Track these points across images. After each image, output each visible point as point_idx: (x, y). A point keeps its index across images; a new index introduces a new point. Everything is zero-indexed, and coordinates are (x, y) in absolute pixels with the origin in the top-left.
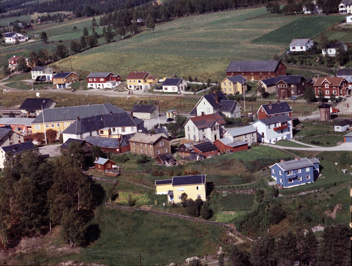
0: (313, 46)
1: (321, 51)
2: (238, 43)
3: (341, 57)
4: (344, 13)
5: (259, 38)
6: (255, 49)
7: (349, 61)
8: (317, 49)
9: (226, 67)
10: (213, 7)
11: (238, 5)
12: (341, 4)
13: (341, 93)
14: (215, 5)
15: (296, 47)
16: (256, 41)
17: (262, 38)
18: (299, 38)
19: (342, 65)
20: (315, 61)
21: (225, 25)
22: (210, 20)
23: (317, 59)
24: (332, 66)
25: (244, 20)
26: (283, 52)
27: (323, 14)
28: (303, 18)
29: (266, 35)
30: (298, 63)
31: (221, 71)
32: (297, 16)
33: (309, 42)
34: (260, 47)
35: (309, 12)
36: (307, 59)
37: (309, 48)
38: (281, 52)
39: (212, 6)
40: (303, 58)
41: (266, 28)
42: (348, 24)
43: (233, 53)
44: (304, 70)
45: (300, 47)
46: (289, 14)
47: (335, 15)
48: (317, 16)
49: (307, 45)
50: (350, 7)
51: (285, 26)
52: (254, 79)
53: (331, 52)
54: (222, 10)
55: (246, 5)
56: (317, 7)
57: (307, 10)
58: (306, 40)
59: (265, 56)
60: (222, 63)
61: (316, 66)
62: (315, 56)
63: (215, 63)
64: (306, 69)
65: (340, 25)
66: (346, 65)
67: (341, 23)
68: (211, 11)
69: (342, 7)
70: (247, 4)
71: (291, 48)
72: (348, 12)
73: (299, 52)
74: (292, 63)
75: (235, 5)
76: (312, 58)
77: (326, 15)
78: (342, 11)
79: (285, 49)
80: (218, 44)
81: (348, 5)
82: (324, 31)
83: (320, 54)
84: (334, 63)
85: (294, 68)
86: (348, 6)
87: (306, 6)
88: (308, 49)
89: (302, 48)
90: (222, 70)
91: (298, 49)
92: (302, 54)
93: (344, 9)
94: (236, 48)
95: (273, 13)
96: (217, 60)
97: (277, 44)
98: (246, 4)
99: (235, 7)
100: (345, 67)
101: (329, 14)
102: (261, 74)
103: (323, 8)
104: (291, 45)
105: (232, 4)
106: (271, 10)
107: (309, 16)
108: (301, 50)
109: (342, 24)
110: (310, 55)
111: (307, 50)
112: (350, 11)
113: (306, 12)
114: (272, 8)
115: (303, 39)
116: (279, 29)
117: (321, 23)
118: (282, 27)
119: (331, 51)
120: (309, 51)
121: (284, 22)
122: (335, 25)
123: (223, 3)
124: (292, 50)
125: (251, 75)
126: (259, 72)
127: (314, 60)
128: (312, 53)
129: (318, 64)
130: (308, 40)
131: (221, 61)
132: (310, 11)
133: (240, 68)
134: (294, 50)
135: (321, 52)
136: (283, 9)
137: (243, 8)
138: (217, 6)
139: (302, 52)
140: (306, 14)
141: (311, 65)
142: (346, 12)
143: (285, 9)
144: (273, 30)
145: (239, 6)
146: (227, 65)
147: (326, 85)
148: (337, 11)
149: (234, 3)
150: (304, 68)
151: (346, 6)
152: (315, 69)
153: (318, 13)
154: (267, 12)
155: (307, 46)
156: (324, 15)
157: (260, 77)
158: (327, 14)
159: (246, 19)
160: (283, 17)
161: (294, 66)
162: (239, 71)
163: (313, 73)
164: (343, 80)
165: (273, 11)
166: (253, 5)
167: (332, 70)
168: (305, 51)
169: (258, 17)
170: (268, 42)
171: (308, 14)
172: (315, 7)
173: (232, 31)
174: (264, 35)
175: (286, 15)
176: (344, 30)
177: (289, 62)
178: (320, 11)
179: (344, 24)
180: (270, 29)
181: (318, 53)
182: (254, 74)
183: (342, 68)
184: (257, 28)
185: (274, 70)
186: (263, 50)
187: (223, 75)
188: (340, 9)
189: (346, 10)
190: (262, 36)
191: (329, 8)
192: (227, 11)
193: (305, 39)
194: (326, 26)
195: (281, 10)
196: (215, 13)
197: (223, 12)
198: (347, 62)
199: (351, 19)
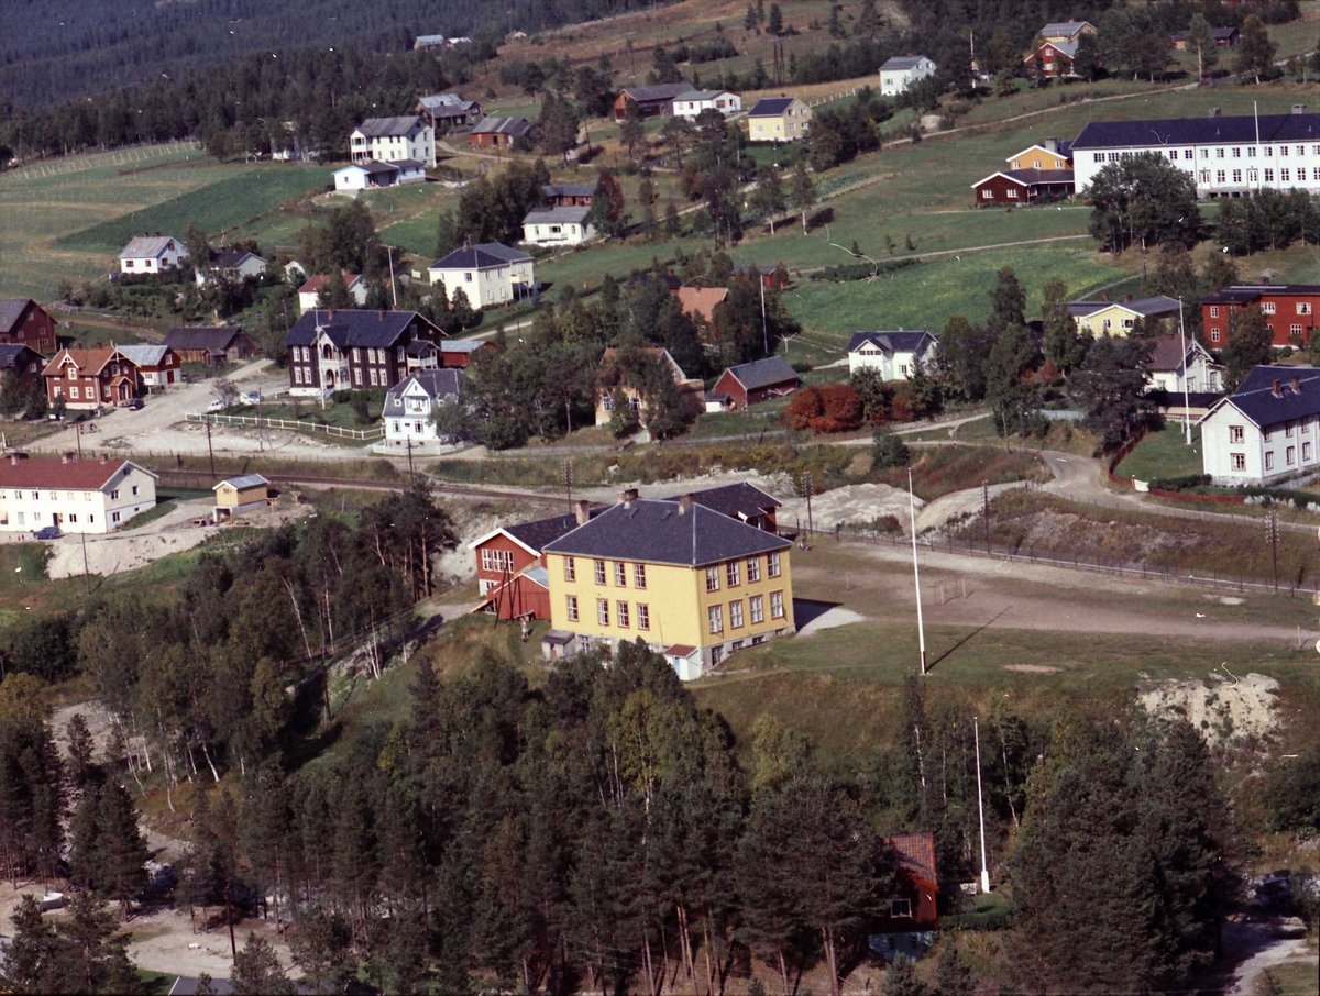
0: (184, 259)
1: (195, 273)
2: (18, 247)
4: (365, 161)
5: (83, 232)
12: (357, 134)
13: (108, 395)
15: (136, 261)
16: (66, 242)
18: (148, 235)
23: (176, 297)
27: (312, 161)
30: (124, 309)
32: (249, 165)
33: (170, 246)
35: (285, 156)
36: (151, 298)
37: (169, 265)
40: (142, 294)
42: (338, 194)
45: (143, 261)
48: (291, 169)
49: (163, 257)
50: (379, 141)
51: (180, 198)
57: (279, 149)
58: (163, 241)
61: (159, 317)
64: (130, 325)
65: (319, 196)
69: (359, 141)
71: (123, 263)
72: (376, 157)
74: (107, 308)
78: (359, 155)
81: (375, 136)
82: (261, 215)
86: (375, 140)
87: (275, 137)
88: (166, 268)
89: (149, 264)
91: (139, 267)
92: (144, 282)
93: (362, 148)
104: (123, 255)
108: (145, 270)
111: (162, 271)
112: (380, 153)
113: (276, 156)
115: (155, 238)
120: (167, 274)
122: (301, 198)
124: (125, 269)
130: (168, 239)
132: (287, 152)
134: (130, 270)
135: (195, 279)
140: (274, 161)
142: (371, 156)
144: (141, 208)
147: (69, 370)
148: (346, 155)
150: (126, 323)
151: (370, 139)
152: (150, 327)
155: (164, 260)
163: (138, 338)
164: (115, 357)
170: (93, 246)
171: (280, 161)
175: (227, 162)
177: (101, 305)
180: (136, 206)
185: (7, 328)
186: (60, 269)
188: (355, 149)
189: (371, 152)
191: (325, 146)
193: (162, 238)
194: (277, 198)
198: (245, 309)
199: (346, 179)
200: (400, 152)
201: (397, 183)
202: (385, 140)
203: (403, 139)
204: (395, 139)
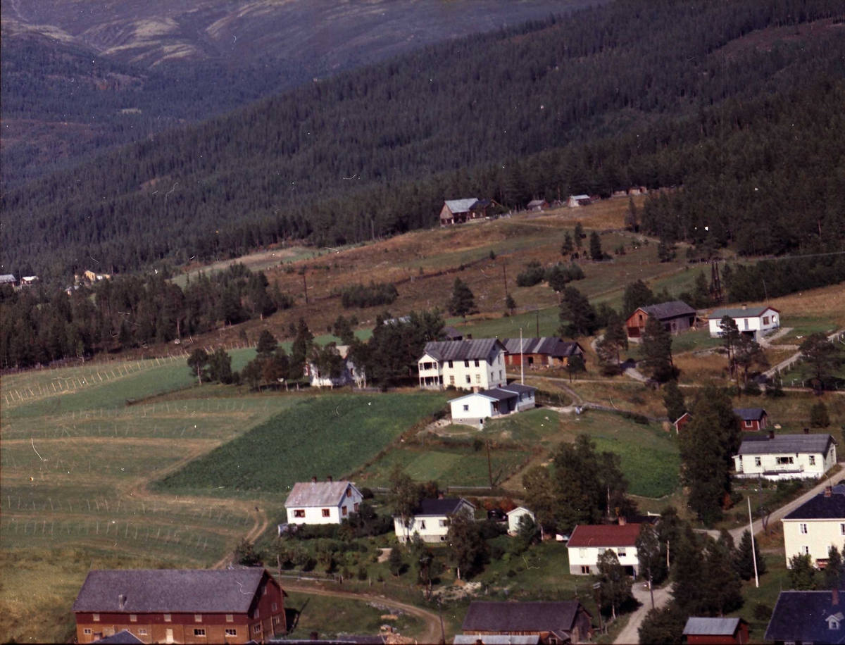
0: (360, 506)
1: (392, 522)
2: (105, 492)
3: (466, 552)
4: (434, 386)
5: (177, 474)
6: (167, 515)
7: (489, 563)
8: (375, 516)
9: (71, 587)
10: (19, 355)
11: (94, 346)
12: (426, 359)
14: (25, 349)
15: (307, 510)
16: (168, 484)
17: (186, 471)
18: (316, 479)
19: (468, 576)
20: (376, 560)
21: (60, 420)
22: (10, 400)
23: (380, 553)
24: (437, 582)
25: (121, 406)
26: (261, 525)
27: (370, 388)
28: (308, 402)
29: (198, 462)
30: (321, 569)
31: (54, 601)
32: (290, 393)
33: (348, 491)
34: (184, 508)
35: (328, 382)
36: (348, 554)
37: (351, 513)
38: (256, 527)
39: (17, 352)
40: (335, 550)
41: (195, 435)
42: (455, 423)
43: (92, 529)
44: (343, 596)
45: (319, 511)
46: (264, 387)
47: (409, 391)
48: (353, 397)
49: (343, 505)
50: (451, 366)
51: (255, 431)
52: (175, 638)
53: (423, 526)
54: (46, 363)
55: (116, 347)
56: (350, 365)
57: (320, 375)
58: (338, 487)
59: (203, 540)
60: (54, 569)
61: (381, 580)
62: (373, 543)
63: (30, 569)
64: (348, 591)
65: (432, 425)
66: (483, 575)
67: (434, 421)
68: (11, 365)
69: (428, 366)
70: (120, 344)
71: (290, 512)
72: (447, 382)
73: (318, 527)
74: (297, 570)
75: (85, 349)
76: (365, 550)
77: (380, 393)
78: (429, 380)
79: (270, 514)
80: (41, 495)
81: (446, 360)
82: (385, 449)
83: (389, 535)
84: (442, 568)
85: (309, 591)
86: (446, 364)
87: (315, 362)
88: (347, 517)
89: (326, 513)
90: (57, 597)
91: (313, 517)
92: (330, 536)
94: (101, 509)
95: (208, 380)
96: (36, 559)
97: (238, 494)
98: (116, 345)
99: (85, 354)
100: (478, 585)
101: (392, 389)
102: (199, 619)
103: (369, 370)
104: (290, 503)
105: (75, 344)
106: (205, 371)
107: (328, 395)
108: (325, 521)
109: (436, 424)
110: (355, 540)
111: (344, 521)
112: (452, 378)
113: (316, 382)
114: (207, 367)
115: (329, 483)
116: (240, 440)
117: (373, 421)
118: (246, 434)
119: (426, 525)
120: (351, 523)
121: (252, 415)
122: (415, 428)
123: (48, 343)
124: (292, 520)
125: (162, 622)
126: (192, 614)
127: (371, 557)
128: (364, 531)
129: (387, 572)
130: (345, 484)
131: (51, 562)
132: (331, 378)
133: (125, 599)
134: (299, 521)
135: (392, 528)
136: (244, 371)
137: (108, 355)
138: (30, 351)
139: (330, 527)
140: (316, 388)
141: (363, 576)
142: (441, 382)
143: (253, 371)
144: (218, 443)
145: (97, 350)
146: (76, 580)
148: (413, 380)
149: (81, 342)
150: (339, 588)
151: (441, 363)
152: (378, 594)
153: (353, 383)
154: (192, 379)
155: (344, 508)
156: (375, 393)
157: (197, 632)
158: (385, 390)
159: (130, 404)
160: (246, 397)
161: (308, 582)
162: (121, 608)
163: (376, 610)
165: (209, 375)
166: (136, 346)
167: (437, 597)
168: (336, 525)
169: (162, 395)
170: (209, 490)
171: (324, 387)
172: (345, 365)
173: (86, 445)
174: (193, 463)
175: (256, 389)
176: (449, 445)
177: (288, 565)
178: (358, 378)
179: (445, 423)
180: (207, 441)
181: (381, 533)
182: (174, 622)
183: (469, 587)
184: (169, 435)
185: (244, 607)
186: (196, 519)
187: (61, 619)
189: (441, 377)
190: (184, 463)
191: (388, 370)
192: (60, 366)
193: (336, 484)
194: (387, 429)
195: (236, 374)
196: (26, 375)
197: (51, 372)
198: (485, 566)
199: (466, 408)
200: (478, 376)
201: (516, 410)
202: (459, 365)
203: (483, 363)
204: (472, 363)
